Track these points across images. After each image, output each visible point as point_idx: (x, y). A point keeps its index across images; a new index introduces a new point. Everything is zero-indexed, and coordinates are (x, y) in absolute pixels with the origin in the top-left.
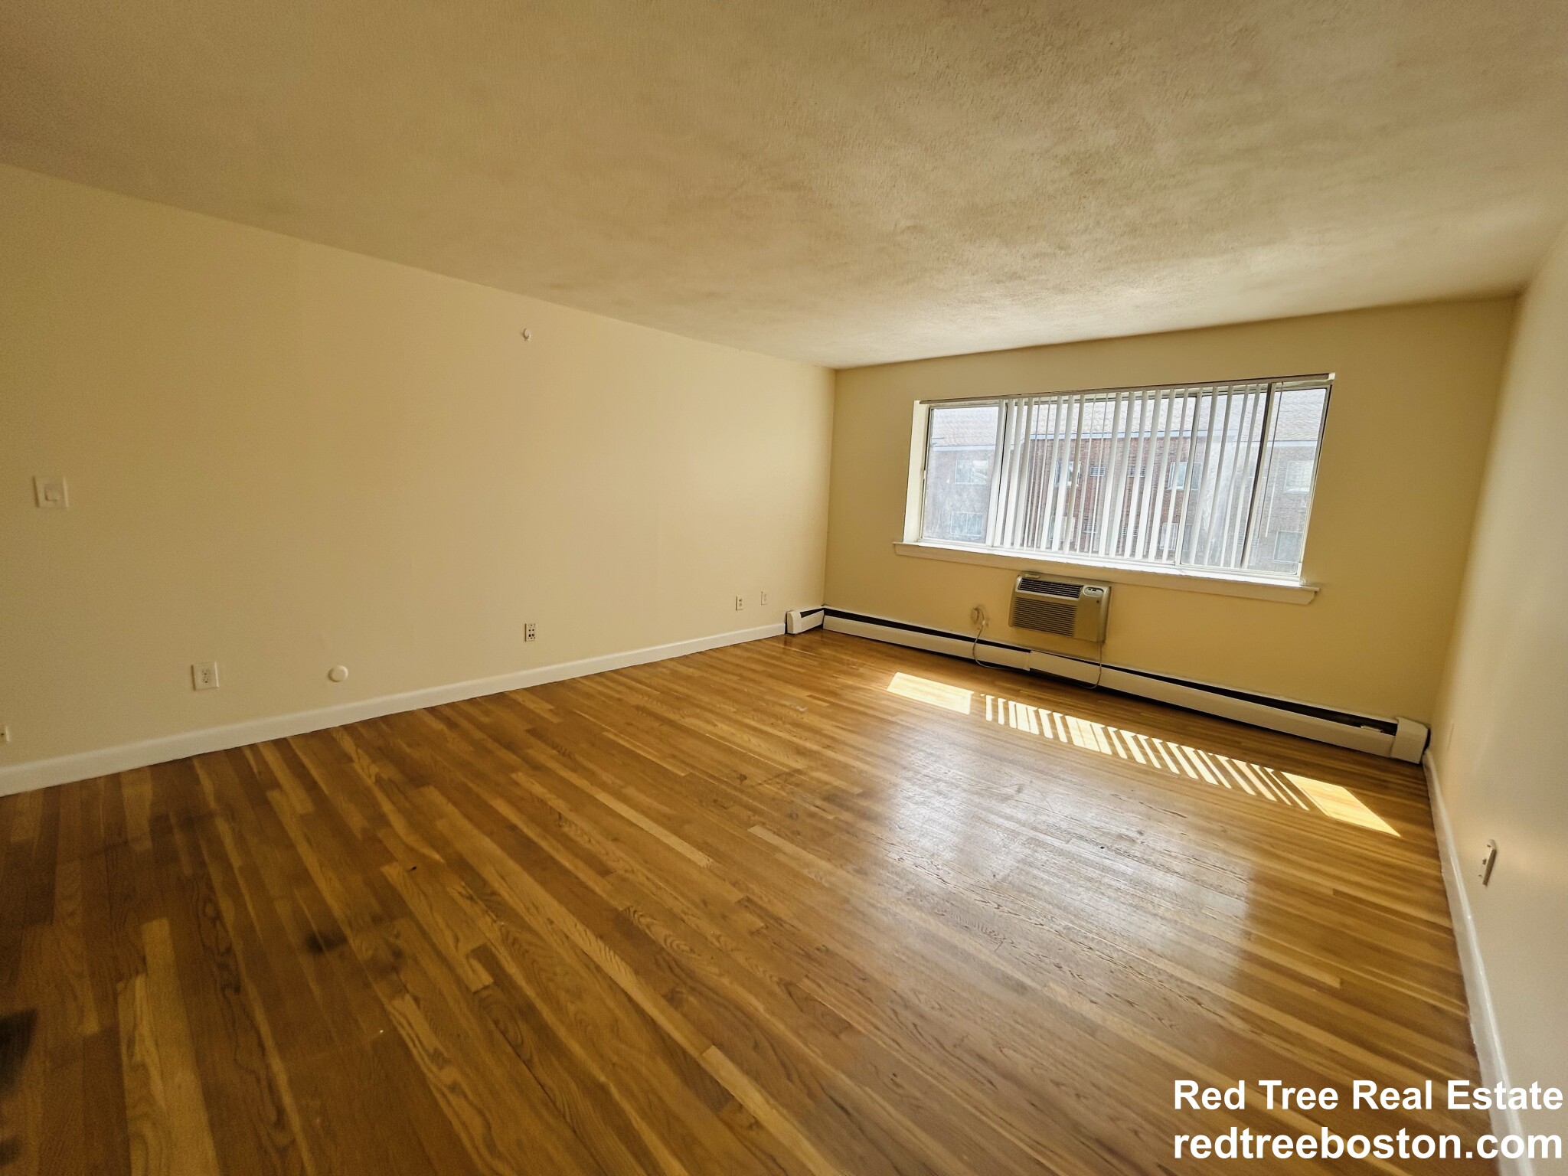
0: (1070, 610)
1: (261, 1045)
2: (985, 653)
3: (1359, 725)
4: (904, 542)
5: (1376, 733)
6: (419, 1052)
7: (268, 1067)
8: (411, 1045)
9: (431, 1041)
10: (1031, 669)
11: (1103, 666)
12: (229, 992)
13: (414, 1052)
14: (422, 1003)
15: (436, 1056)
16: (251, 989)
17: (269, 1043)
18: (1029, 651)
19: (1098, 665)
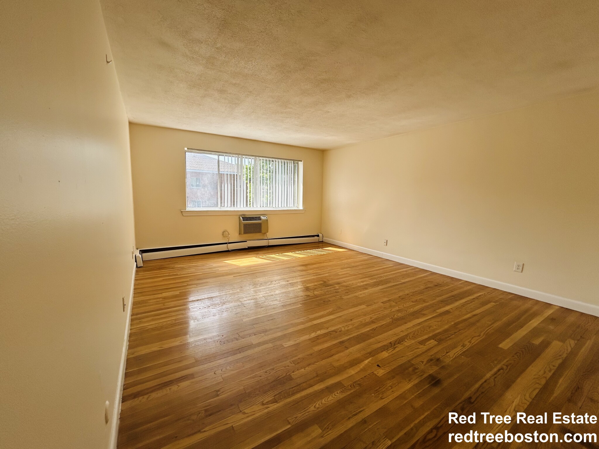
0: (260, 224)
1: (485, 381)
2: (231, 247)
3: (314, 237)
4: (187, 210)
5: (316, 237)
6: (465, 349)
7: (490, 377)
8: (463, 351)
9: (459, 348)
10: (248, 247)
11: (269, 239)
12: (472, 400)
13: (464, 350)
14: (448, 351)
15: (464, 346)
16: (467, 395)
17: (483, 380)
18: (246, 241)
19: (267, 239)
